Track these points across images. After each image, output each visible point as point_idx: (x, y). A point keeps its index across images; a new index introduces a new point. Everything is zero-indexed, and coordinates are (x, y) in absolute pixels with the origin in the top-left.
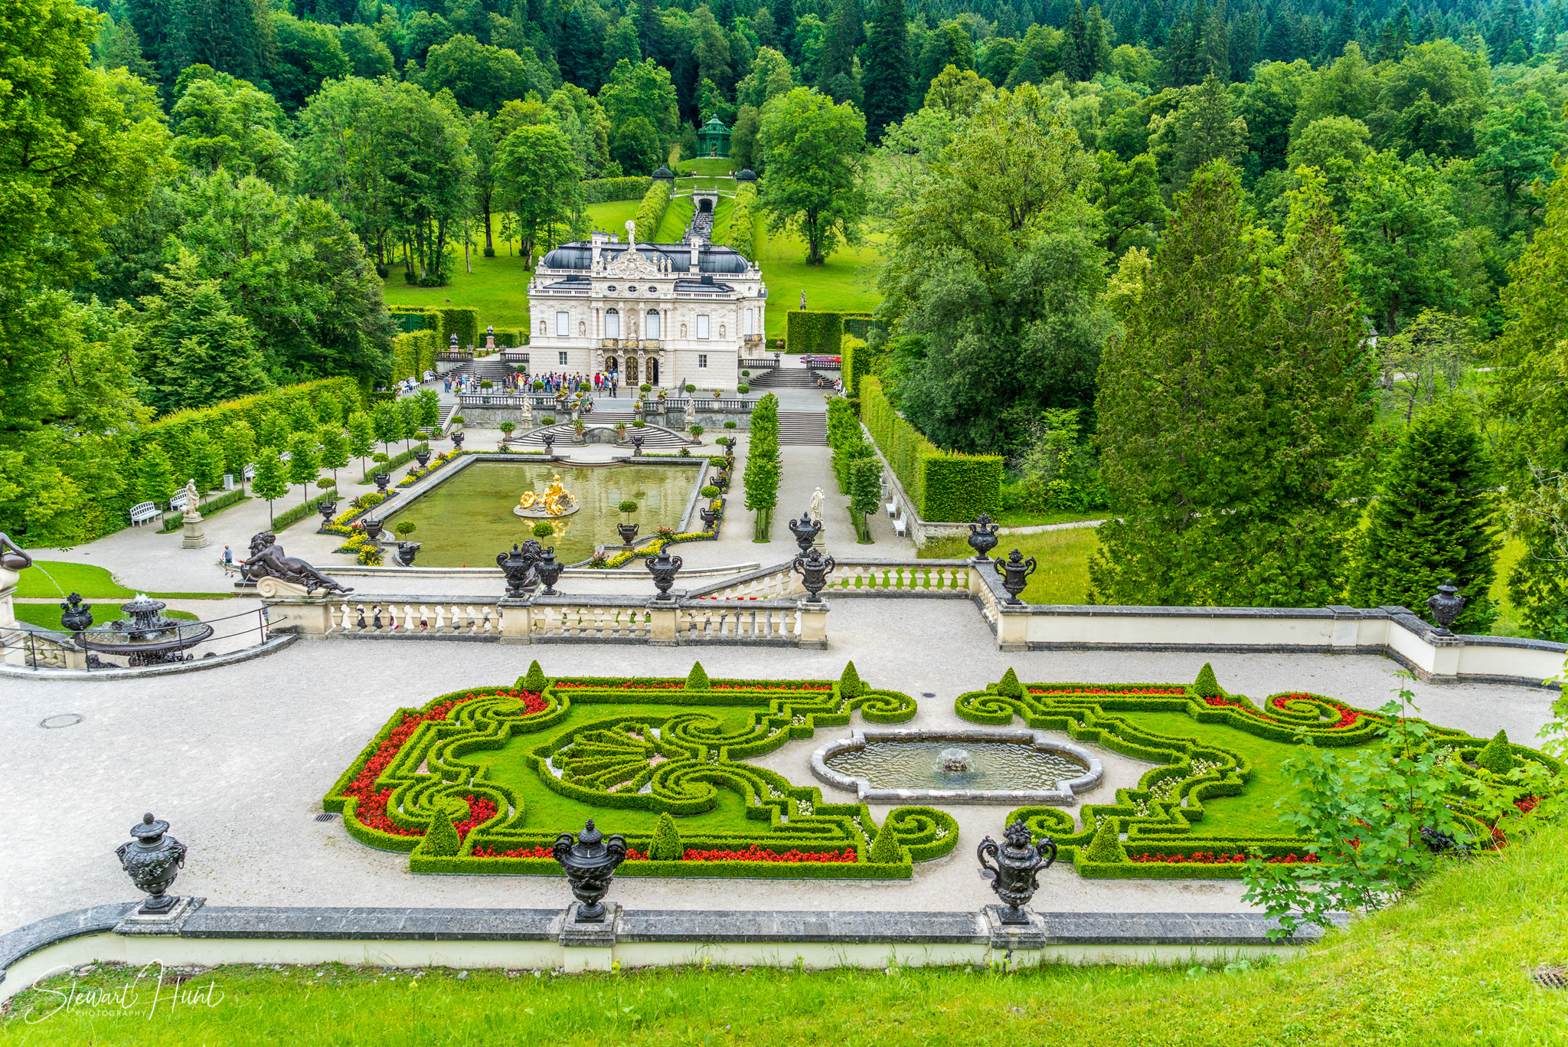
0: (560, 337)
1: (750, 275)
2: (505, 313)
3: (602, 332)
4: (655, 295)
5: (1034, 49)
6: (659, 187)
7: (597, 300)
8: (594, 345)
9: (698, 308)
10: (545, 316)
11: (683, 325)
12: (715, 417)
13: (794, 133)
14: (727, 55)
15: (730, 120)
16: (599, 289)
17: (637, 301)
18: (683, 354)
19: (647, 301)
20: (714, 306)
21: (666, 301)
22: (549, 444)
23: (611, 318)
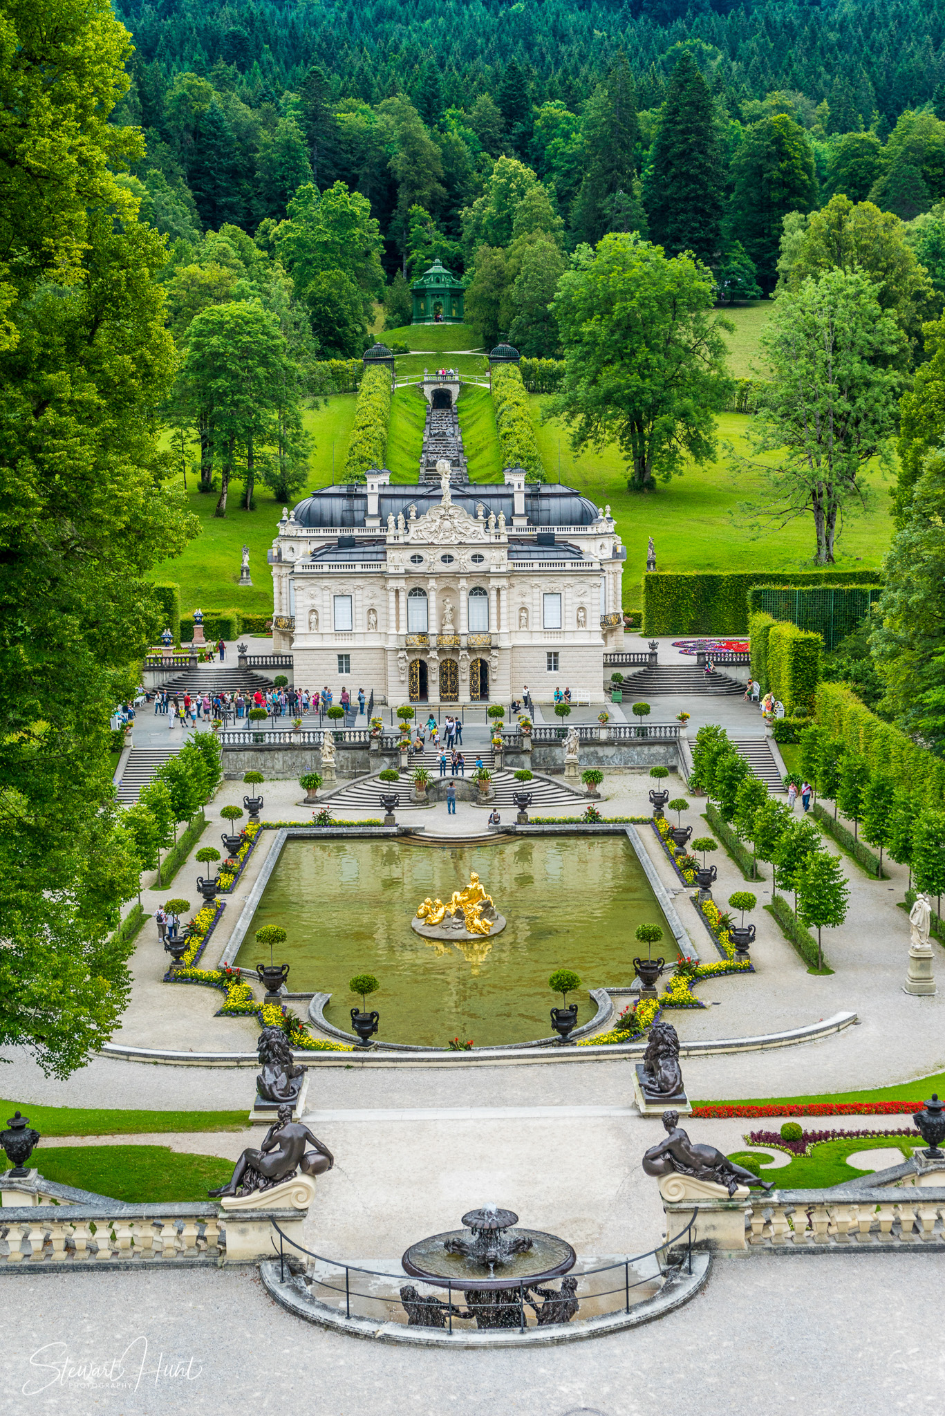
0: (338, 633)
1: (604, 527)
2: (205, 585)
3: (403, 624)
4: (482, 567)
5: (908, 149)
6: (375, 375)
7: (397, 577)
8: (392, 644)
9: (545, 584)
10: (317, 602)
11: (523, 609)
12: (601, 751)
13: (609, 300)
14: (440, 169)
15: (457, 266)
16: (397, 561)
17: (456, 576)
18: (524, 652)
19: (470, 575)
20: (569, 580)
21: (499, 575)
22: (390, 809)
23: (416, 603)
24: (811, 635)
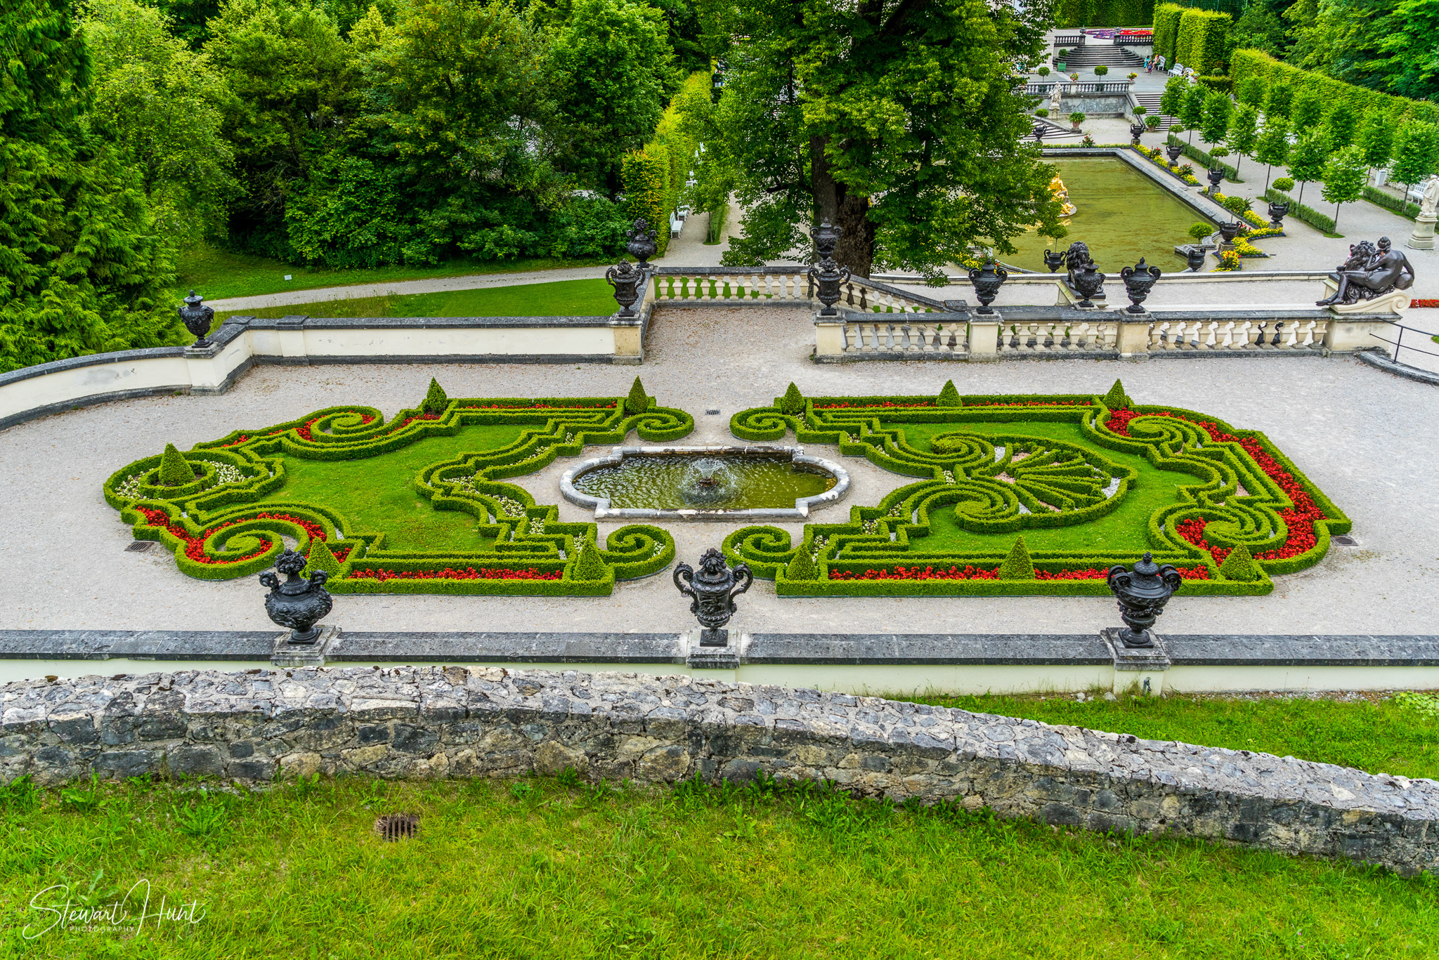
24: (1223, 15)
